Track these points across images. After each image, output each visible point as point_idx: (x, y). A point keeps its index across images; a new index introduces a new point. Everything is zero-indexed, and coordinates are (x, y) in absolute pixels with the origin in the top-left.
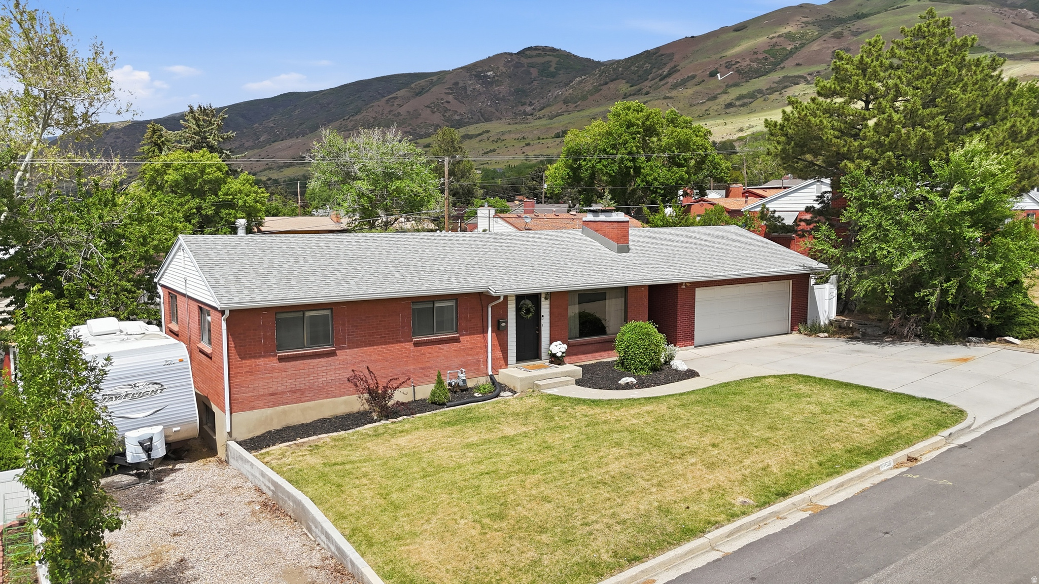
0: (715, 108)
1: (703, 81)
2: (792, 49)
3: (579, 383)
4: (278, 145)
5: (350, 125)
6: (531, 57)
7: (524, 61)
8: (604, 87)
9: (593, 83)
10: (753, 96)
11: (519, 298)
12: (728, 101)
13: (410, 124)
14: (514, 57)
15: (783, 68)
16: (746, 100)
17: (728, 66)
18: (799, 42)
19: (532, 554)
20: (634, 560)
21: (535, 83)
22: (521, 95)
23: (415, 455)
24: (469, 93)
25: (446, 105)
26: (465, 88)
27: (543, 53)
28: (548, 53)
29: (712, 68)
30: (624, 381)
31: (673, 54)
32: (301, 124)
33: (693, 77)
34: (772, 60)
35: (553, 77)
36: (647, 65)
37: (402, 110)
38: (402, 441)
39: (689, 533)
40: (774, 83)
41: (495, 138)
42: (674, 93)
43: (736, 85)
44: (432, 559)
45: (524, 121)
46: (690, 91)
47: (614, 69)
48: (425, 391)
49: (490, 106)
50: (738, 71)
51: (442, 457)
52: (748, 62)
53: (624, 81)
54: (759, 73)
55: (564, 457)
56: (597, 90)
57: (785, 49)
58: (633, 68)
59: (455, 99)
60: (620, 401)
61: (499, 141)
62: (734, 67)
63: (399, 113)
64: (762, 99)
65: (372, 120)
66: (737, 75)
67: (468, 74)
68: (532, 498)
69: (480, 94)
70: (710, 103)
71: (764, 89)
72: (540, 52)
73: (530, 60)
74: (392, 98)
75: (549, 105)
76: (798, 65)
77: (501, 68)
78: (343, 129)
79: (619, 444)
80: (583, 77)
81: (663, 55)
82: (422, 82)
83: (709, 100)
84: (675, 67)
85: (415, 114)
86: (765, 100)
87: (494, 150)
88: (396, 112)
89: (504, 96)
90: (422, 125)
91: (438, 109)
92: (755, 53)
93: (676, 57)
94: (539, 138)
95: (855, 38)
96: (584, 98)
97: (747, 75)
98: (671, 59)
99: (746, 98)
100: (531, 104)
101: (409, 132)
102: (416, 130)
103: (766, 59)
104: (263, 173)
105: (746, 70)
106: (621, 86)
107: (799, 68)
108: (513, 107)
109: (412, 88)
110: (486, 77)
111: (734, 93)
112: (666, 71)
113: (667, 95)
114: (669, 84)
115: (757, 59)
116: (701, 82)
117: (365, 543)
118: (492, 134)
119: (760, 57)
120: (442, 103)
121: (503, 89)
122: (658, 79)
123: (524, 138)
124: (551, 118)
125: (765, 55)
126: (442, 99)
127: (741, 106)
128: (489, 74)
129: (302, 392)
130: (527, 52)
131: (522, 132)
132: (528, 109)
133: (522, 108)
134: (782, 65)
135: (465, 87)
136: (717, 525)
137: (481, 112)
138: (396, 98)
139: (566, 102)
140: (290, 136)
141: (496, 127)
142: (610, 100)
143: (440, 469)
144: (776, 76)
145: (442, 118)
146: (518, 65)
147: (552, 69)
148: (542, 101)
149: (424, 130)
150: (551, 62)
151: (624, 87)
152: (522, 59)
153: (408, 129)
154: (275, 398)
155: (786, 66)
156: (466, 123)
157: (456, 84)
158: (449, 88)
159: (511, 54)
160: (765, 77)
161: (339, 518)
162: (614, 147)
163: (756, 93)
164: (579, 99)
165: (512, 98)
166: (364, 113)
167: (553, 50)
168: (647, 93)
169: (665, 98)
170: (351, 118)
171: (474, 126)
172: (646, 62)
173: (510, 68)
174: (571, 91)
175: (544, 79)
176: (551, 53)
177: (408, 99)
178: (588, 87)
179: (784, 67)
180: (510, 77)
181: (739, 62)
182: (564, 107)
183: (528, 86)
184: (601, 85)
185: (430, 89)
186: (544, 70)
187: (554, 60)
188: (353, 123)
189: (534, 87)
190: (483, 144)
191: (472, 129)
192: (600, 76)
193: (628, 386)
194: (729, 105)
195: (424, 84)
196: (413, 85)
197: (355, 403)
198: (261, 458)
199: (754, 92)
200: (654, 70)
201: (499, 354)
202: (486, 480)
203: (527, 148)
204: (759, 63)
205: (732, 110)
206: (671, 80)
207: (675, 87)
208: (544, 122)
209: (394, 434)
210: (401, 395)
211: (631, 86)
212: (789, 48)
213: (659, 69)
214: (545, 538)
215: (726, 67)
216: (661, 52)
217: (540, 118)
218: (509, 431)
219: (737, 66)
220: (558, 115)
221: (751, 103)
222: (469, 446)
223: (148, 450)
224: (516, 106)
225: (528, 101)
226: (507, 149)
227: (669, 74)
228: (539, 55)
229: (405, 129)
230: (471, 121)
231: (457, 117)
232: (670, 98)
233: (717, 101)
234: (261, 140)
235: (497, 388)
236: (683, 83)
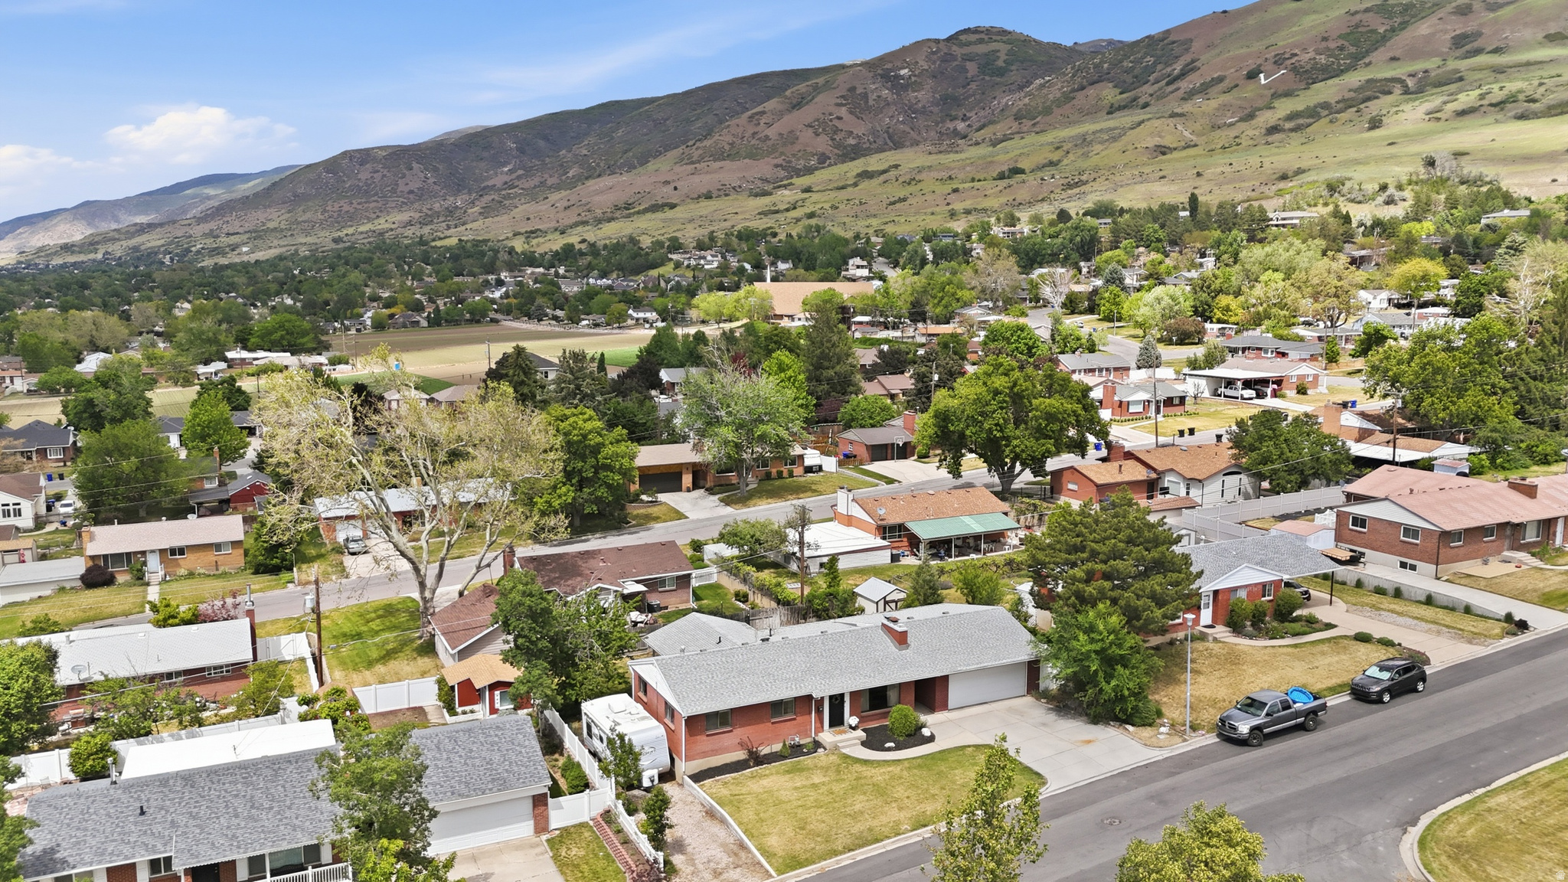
0: (1251, 133)
1: (1236, 86)
2: (1386, 31)
3: (863, 744)
4: (593, 185)
5: (696, 154)
6: (969, 44)
7: (956, 50)
8: (1080, 95)
9: (1063, 87)
10: (1313, 114)
11: (831, 697)
12: (1272, 122)
13: (782, 154)
14: (941, 45)
15: (1368, 65)
16: (1301, 121)
17: (1279, 61)
18: (1399, 20)
19: (813, 845)
20: (850, 850)
21: (973, 86)
22: (950, 104)
23: (769, 792)
24: (871, 103)
25: (836, 122)
26: (865, 96)
27: (986, 38)
28: (994, 37)
29: (1251, 64)
30: (888, 745)
31: (1191, 40)
32: (626, 152)
33: (1221, 79)
34: (1353, 50)
35: (1002, 75)
36: (1148, 59)
37: (771, 132)
38: (765, 782)
39: (877, 841)
40: (1350, 90)
41: (907, 178)
42: (1187, 107)
43: (1288, 94)
44: (775, 844)
45: (953, 149)
46: (1214, 104)
47: (1096, 66)
48: (777, 747)
49: (903, 122)
50: (1295, 69)
51: (784, 795)
52: (1311, 55)
53: (1111, 85)
54: (1330, 73)
55: (838, 799)
56: (1068, 98)
57: (1374, 31)
58: (1125, 64)
59: (851, 113)
60: (878, 762)
61: (913, 183)
62: (1289, 62)
63: (767, 137)
64: (1327, 119)
65: (727, 147)
66: (1292, 75)
67: (871, 74)
68: (818, 821)
69: (888, 104)
70: (1242, 125)
71: (1333, 102)
72: (983, 36)
73: (966, 50)
74: (756, 114)
75: (992, 122)
76: (1394, 59)
77: (921, 63)
78: (685, 161)
79: (865, 793)
80: (1047, 78)
81: (1174, 42)
82: (802, 87)
83: (1241, 120)
84: (1193, 61)
85: (790, 138)
86: (1331, 122)
87: (904, 200)
88: (762, 135)
89: (924, 107)
90: (800, 154)
91: (824, 130)
92: (1325, 39)
93: (1196, 46)
94: (973, 180)
95: (1492, 15)
96: (1047, 111)
97: (1309, 76)
98: (1187, 50)
99: (1303, 117)
100: (964, 119)
101: (781, 165)
102: (790, 162)
103: (1341, 48)
104: (575, 231)
105: (1308, 67)
106: (1105, 93)
107: (1395, 64)
108: (937, 124)
109: (786, 97)
110: (898, 77)
111: (1285, 107)
112: (1178, 68)
113: (1176, 111)
114: (1182, 91)
115: (1328, 49)
116: (1232, 88)
117: (751, 836)
118: (902, 170)
119: (1332, 45)
120: (831, 120)
121: (922, 96)
122: (1164, 82)
123: (950, 178)
124: (994, 145)
125: (1340, 42)
126: (830, 114)
127: (1292, 130)
128: (902, 72)
129: (716, 750)
130: (961, 37)
131: (948, 168)
132: (961, 126)
133: (950, 125)
134: (1367, 60)
135: (866, 94)
136: (888, 837)
137: (887, 132)
138: (763, 113)
139: (1018, 117)
140: (611, 170)
141: (910, 159)
142: (1087, 114)
143: (781, 802)
144: (1355, 79)
145: (830, 143)
146: (948, 58)
147: (1000, 63)
148: (982, 113)
149: (802, 162)
150: (998, 51)
151: (1109, 93)
152: (954, 48)
153: (779, 161)
154: (705, 754)
155: (1374, 60)
156: (865, 149)
157: (852, 89)
158: (842, 97)
159: (937, 41)
160: (1336, 81)
161: (740, 824)
162: (982, 414)
163: (1319, 109)
164: (1040, 113)
165: (936, 110)
166: (717, 137)
167: (1004, 32)
168: (1146, 105)
169: (1173, 115)
170: (698, 144)
171: (877, 157)
172: (1146, 54)
173: (934, 63)
174: (1026, 100)
175: (987, 78)
176: (999, 38)
177: (781, 114)
178: (1054, 93)
179: (1370, 63)
180: (934, 77)
181: (1296, 55)
182: (1015, 126)
183: (961, 91)
184: (1074, 91)
185: (813, 98)
186: (987, 65)
187: (1003, 48)
188: (700, 152)
189: (971, 92)
190: (888, 188)
191: (874, 163)
192: (1074, 76)
193: (889, 749)
194: (1273, 130)
195: (804, 90)
196: (788, 93)
197: (741, 755)
198: (701, 787)
199: (1316, 107)
200: (1159, 67)
201: (819, 725)
202: (800, 810)
203: (953, 196)
204: (1330, 56)
205: (1277, 137)
206: (1185, 85)
207: (1189, 96)
208: (983, 150)
209: (762, 776)
210: (765, 750)
211: (1121, 93)
212: (1381, 30)
213: (1167, 64)
214: (819, 839)
215: (1275, 62)
216: (1172, 38)
217: (977, 144)
218: (817, 780)
219: (1293, 61)
220: (1006, 138)
221: (1310, 125)
222: (796, 788)
223: (652, 781)
224: (943, 121)
225: (960, 114)
226: (925, 198)
227: (1183, 75)
228: (981, 41)
229: (776, 161)
230: (874, 146)
231: (852, 141)
232: (1181, 115)
233: (1253, 122)
234: (570, 174)
235: (817, 745)
236: (1204, 89)
